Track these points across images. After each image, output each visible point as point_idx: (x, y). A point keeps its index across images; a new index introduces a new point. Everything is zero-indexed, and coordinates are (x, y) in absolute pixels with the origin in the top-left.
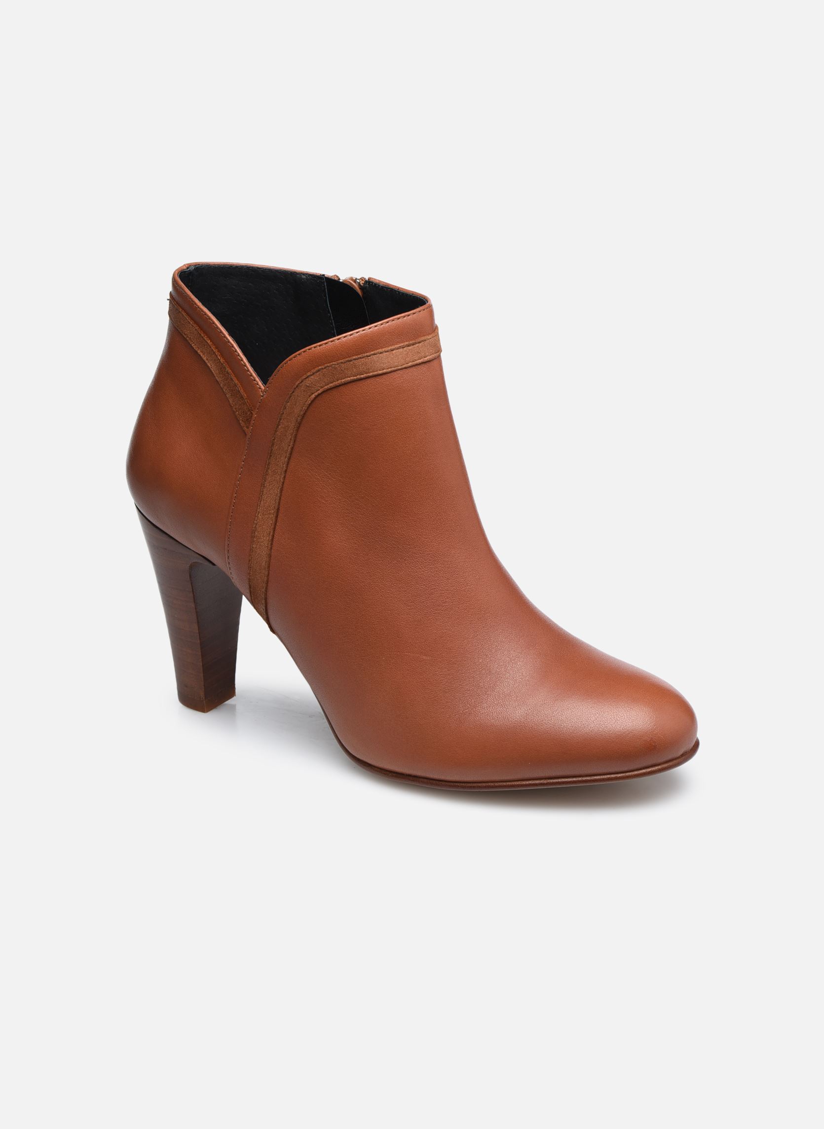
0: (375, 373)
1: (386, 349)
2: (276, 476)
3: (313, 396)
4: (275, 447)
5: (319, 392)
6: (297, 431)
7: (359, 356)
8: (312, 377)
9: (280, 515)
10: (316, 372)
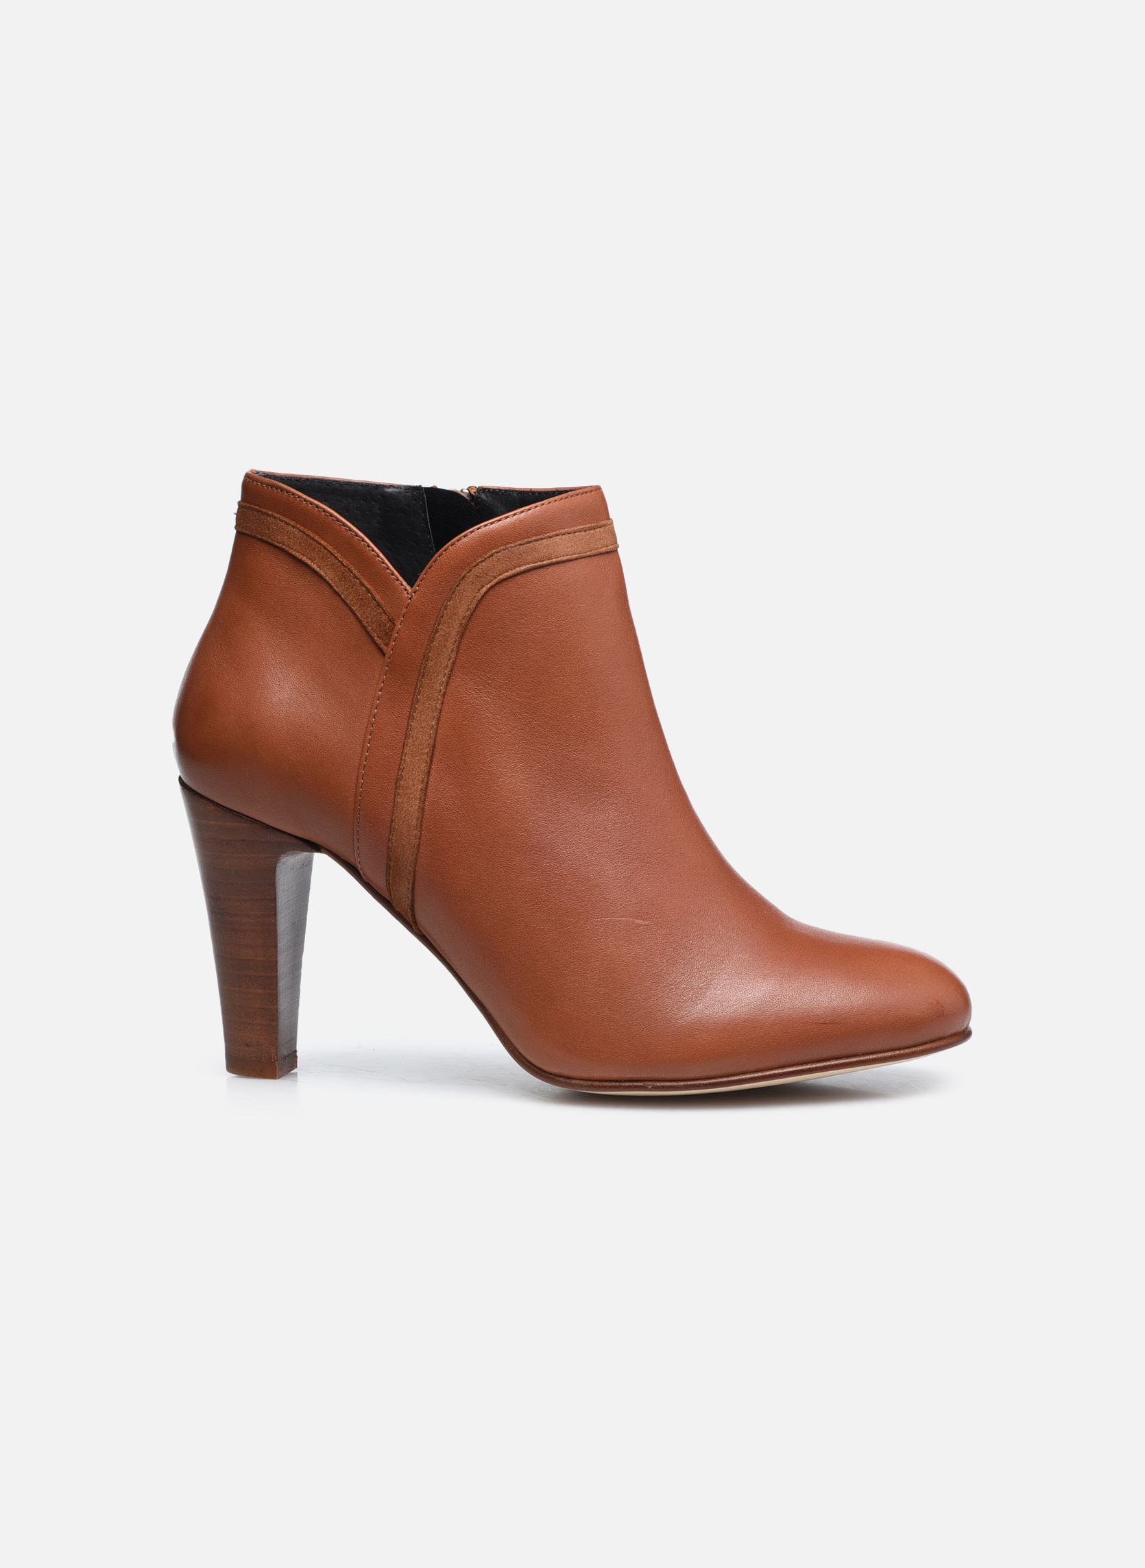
0: (559, 559)
1: (569, 530)
2: (430, 702)
3: (484, 589)
4: (430, 664)
5: (492, 583)
6: (461, 638)
7: (539, 537)
8: (483, 564)
9: (437, 754)
10: (489, 557)
